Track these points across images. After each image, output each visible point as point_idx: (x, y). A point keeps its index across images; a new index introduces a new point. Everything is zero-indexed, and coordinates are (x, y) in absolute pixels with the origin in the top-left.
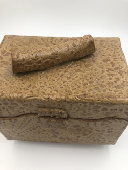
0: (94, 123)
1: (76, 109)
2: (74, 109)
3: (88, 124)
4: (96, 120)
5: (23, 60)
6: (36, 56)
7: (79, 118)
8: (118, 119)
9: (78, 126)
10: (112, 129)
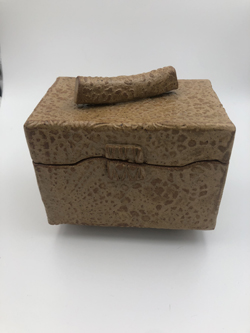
0: (179, 172)
1: (156, 143)
2: (153, 143)
3: (171, 175)
4: (182, 167)
5: (92, 85)
6: (107, 83)
7: (159, 163)
8: (211, 161)
9: (158, 180)
10: (206, 186)
